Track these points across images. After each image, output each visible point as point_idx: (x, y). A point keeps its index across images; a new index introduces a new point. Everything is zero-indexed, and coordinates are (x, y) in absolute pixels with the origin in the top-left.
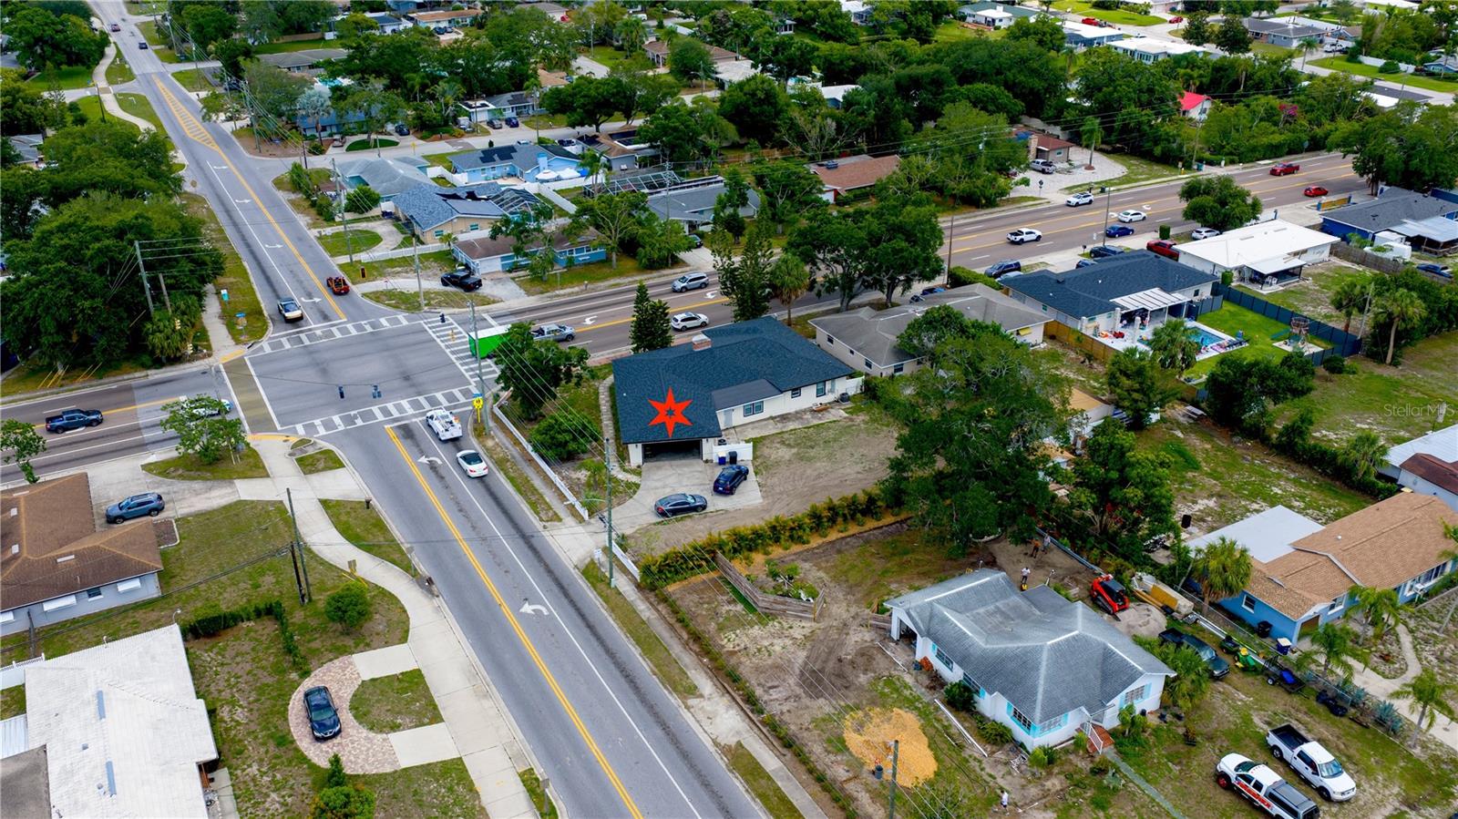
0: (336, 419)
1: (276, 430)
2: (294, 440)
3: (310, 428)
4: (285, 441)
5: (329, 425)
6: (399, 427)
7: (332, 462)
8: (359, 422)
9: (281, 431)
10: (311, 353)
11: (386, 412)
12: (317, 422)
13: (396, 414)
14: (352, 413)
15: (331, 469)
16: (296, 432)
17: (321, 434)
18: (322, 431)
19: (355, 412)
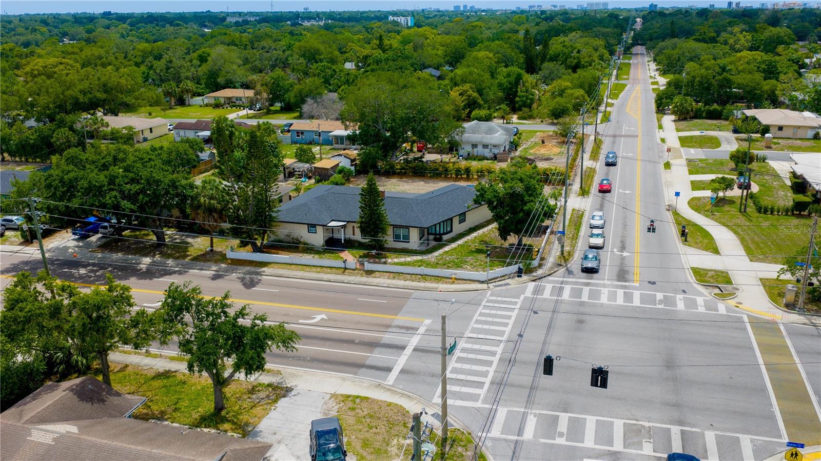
0: (681, 306)
1: (748, 316)
2: (732, 302)
3: (709, 307)
4: (741, 303)
5: (691, 304)
6: (626, 281)
7: (701, 275)
8: (660, 296)
9: (743, 313)
10: (677, 406)
11: (628, 297)
12: (702, 310)
13: (620, 293)
14: (662, 306)
15: (704, 270)
16: (728, 309)
17: (702, 298)
18: (700, 300)
19: (658, 306)
